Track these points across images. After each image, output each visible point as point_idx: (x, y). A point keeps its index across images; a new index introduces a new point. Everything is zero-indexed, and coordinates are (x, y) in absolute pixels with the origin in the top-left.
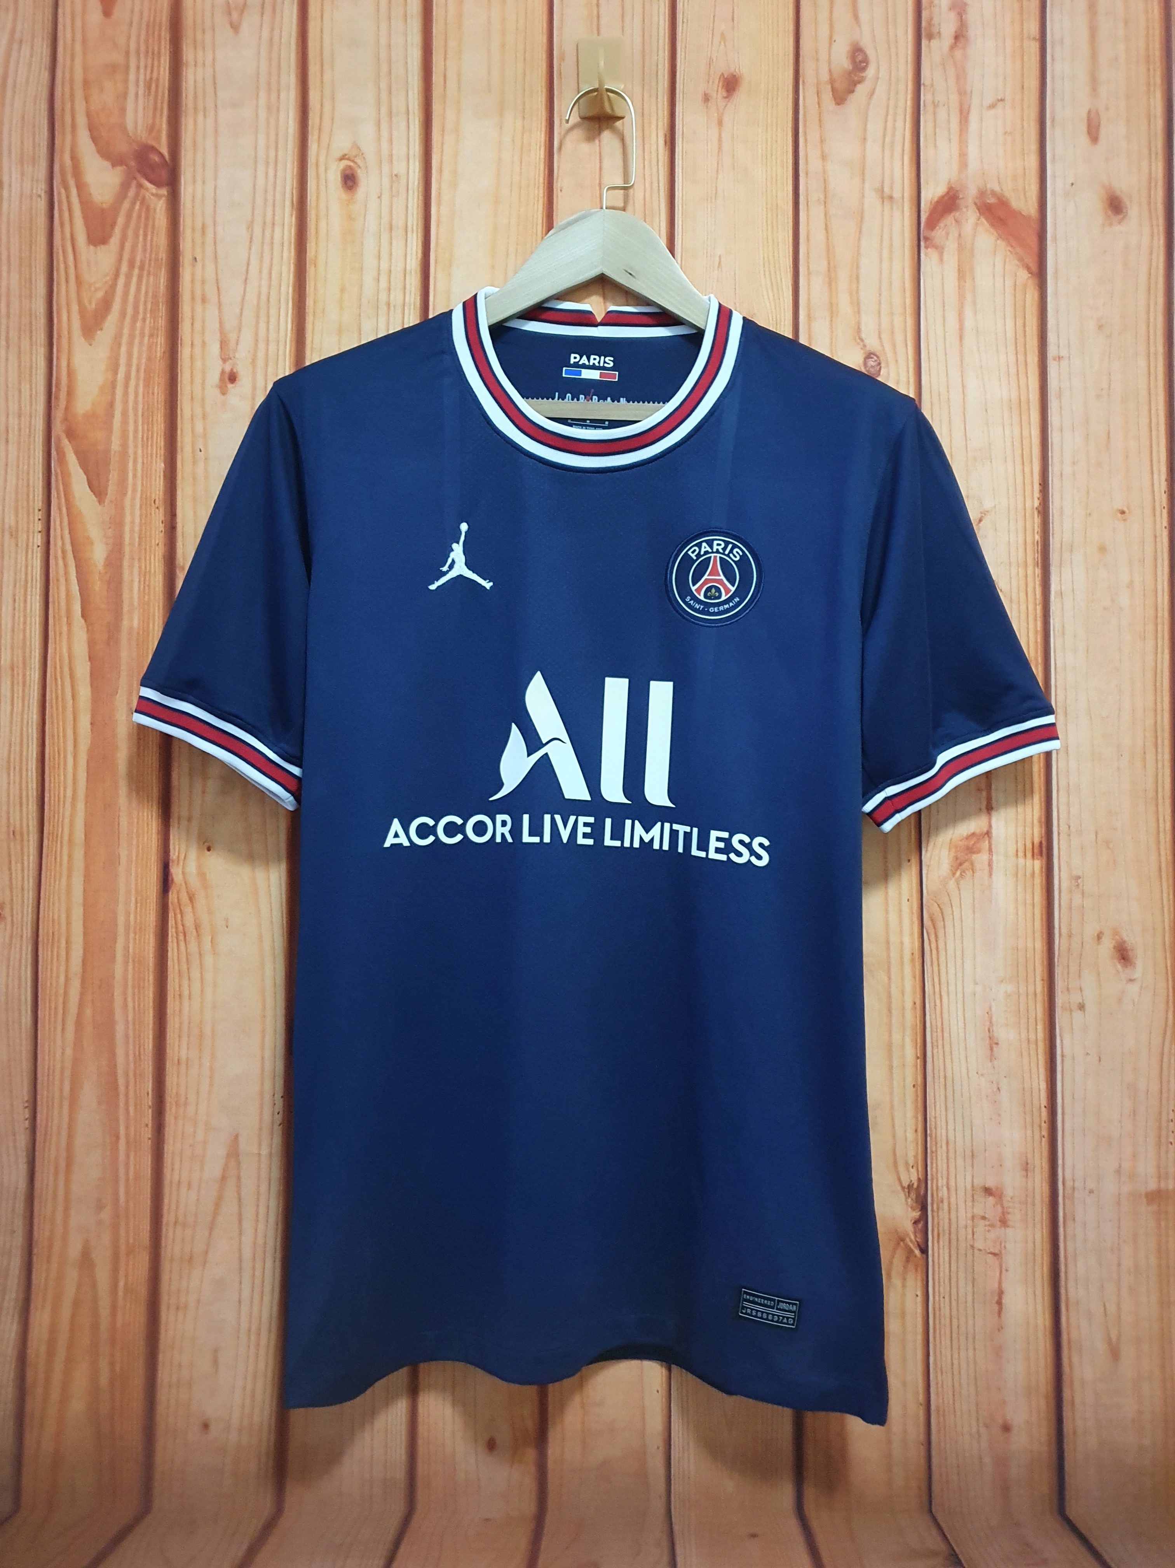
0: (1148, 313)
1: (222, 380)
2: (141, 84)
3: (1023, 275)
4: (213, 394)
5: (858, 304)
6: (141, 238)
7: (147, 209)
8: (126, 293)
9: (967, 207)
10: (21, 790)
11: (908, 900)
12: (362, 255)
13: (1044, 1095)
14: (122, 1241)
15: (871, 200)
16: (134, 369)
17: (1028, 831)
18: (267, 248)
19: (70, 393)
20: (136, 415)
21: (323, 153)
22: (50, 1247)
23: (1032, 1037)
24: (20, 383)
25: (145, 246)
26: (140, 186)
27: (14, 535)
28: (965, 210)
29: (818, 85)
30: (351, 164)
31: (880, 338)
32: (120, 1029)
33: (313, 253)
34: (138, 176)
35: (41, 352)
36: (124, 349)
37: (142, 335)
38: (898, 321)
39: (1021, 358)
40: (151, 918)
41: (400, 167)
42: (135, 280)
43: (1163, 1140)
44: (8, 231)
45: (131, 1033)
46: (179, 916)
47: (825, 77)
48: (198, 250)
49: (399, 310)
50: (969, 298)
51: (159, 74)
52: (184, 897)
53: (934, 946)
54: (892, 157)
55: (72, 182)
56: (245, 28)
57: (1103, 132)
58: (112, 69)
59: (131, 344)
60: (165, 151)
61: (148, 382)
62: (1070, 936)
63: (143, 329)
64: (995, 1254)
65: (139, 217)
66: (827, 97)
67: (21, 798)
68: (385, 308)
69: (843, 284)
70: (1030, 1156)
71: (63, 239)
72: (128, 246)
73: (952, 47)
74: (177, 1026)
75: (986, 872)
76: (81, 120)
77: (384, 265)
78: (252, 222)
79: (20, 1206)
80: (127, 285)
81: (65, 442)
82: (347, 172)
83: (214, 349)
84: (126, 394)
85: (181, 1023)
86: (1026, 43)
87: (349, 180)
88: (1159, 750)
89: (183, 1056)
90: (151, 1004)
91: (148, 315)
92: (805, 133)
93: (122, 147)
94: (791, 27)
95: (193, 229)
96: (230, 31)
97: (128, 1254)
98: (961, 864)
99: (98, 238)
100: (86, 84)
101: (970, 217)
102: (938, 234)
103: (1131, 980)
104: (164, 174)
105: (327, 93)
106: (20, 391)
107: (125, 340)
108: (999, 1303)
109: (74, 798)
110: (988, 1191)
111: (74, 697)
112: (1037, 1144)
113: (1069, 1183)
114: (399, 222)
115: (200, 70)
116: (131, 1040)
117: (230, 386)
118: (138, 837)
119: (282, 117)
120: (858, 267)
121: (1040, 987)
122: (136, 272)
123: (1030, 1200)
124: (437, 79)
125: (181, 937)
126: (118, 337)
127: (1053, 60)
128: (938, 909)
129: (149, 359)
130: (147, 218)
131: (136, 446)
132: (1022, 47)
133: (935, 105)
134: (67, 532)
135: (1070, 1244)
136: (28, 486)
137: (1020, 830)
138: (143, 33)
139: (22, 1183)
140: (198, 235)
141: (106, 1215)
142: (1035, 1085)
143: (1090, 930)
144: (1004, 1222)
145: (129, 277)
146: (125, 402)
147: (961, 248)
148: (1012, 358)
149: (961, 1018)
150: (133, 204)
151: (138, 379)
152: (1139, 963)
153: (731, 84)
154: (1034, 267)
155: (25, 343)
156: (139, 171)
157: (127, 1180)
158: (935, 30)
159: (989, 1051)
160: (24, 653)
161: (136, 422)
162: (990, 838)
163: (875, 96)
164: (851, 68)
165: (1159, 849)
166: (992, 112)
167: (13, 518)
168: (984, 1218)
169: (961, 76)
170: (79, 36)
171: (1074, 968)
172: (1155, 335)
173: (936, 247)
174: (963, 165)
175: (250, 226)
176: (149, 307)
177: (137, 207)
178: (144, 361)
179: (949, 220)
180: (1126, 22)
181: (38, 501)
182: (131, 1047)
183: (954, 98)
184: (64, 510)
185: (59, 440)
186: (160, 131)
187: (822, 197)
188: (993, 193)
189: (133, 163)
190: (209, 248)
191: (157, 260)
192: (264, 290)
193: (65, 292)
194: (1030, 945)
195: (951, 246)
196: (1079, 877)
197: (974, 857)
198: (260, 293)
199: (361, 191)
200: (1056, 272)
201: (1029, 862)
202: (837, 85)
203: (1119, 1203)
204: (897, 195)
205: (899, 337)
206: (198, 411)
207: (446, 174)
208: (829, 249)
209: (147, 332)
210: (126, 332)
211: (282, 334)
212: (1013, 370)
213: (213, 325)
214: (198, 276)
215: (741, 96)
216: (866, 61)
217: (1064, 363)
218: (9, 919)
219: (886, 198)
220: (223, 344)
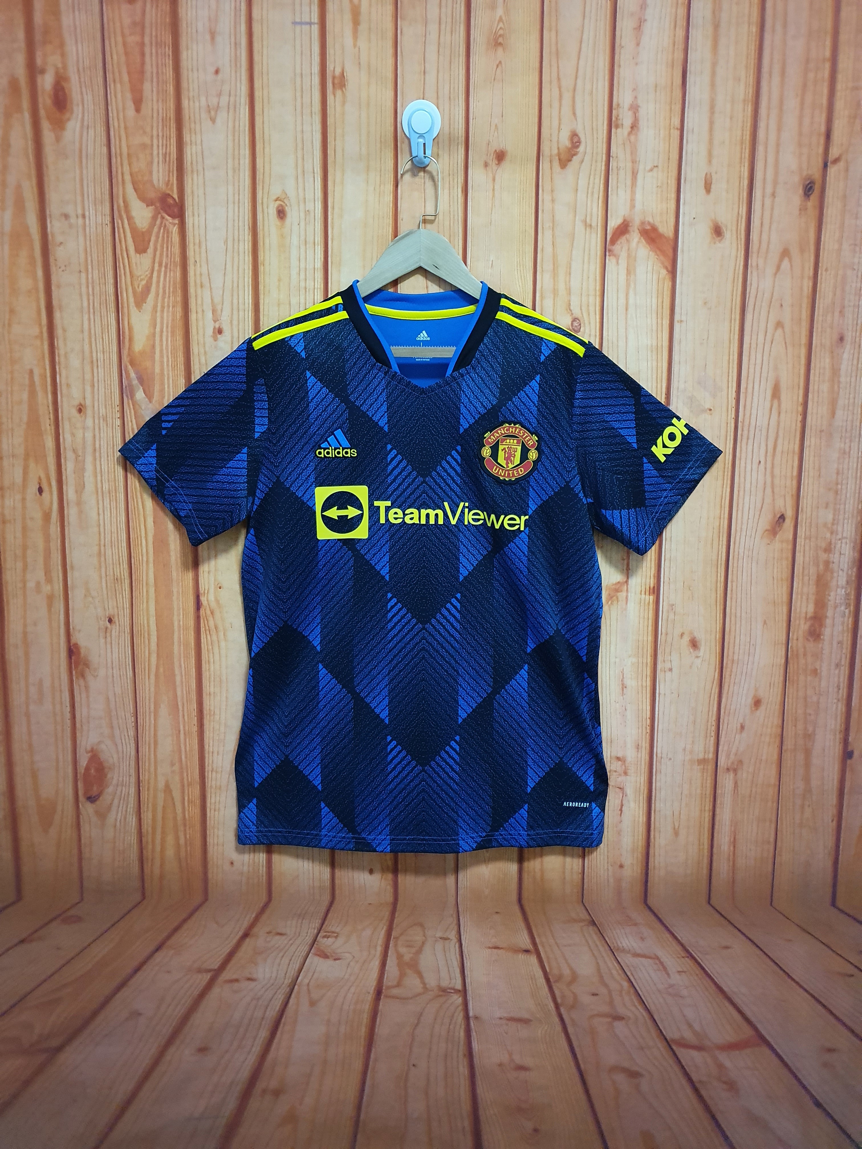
0: (732, 295)
1: (214, 332)
2: (161, 156)
3: (664, 272)
4: (209, 340)
5: (570, 289)
6: (165, 249)
7: (168, 232)
8: (158, 282)
9: (633, 231)
10: (119, 557)
12: (290, 259)
13: (649, 713)
14: (185, 780)
15: (580, 227)
16: (165, 326)
17: (648, 581)
18: (236, 254)
19: (131, 340)
20: (167, 352)
21: (265, 196)
22: (149, 783)
23: (644, 684)
24: (102, 334)
25: (167, 254)
26: (163, 218)
27: (105, 419)
28: (632, 233)
29: (551, 156)
30: (282, 203)
31: (581, 309)
32: (178, 679)
33: (262, 258)
34: (162, 211)
35: (113, 316)
36: (158, 314)
37: (169, 306)
38: (591, 300)
39: (660, 321)
40: (191, 623)
41: (310, 206)
42: (162, 273)
43: (708, 735)
44: (91, 246)
45: (184, 680)
46: (206, 622)
47: (555, 151)
48: (197, 256)
49: (311, 292)
50: (632, 285)
51: (170, 149)
52: (208, 612)
54: (592, 201)
55: (125, 216)
56: (219, 120)
57: (713, 186)
58: (144, 146)
59: (162, 311)
60: (176, 196)
61: (173, 333)
62: (667, 634)
63: (168, 303)
64: (620, 788)
65: (163, 237)
66: (556, 164)
67: (119, 561)
68: (304, 291)
69: (561, 277)
70: (640, 742)
71: (121, 250)
72: (158, 253)
73: (630, 134)
74: (208, 676)
75: (624, 602)
76: (128, 178)
77: (302, 265)
78: (227, 239)
79: (133, 763)
80: (159, 277)
81: (130, 367)
82: (280, 208)
83: (209, 315)
84: (161, 340)
85: (210, 675)
86: (672, 131)
87: (281, 213)
88: (721, 539)
89: (212, 690)
90: (194, 666)
91: (171, 295)
92: (543, 186)
93: (152, 195)
94: (536, 120)
95: (194, 244)
96: (210, 123)
97: (188, 786)
98: (612, 597)
99: (141, 250)
100: (129, 155)
101: (635, 237)
102: (616, 248)
103: (697, 657)
104: (176, 210)
105: (267, 159)
106: (103, 338)
107: (159, 308)
108: (621, 810)
109: (147, 561)
110: (618, 759)
111: (143, 508)
112: (644, 737)
113: (659, 755)
114: (310, 239)
115: (194, 147)
116: (184, 684)
117: (219, 336)
118: (182, 581)
119: (241, 175)
120: (570, 268)
121: (649, 660)
122: (163, 269)
123: (639, 763)
124: (330, 152)
125: (208, 633)
126: (155, 307)
127: (687, 142)
129: (173, 320)
130: (168, 237)
131: (168, 371)
132: (670, 133)
133: (618, 169)
134: (133, 417)
135: (658, 784)
136: (111, 392)
137: (644, 580)
138: (160, 124)
139: (133, 753)
140: (197, 247)
141: (176, 768)
142: (644, 708)
143: (677, 632)
144: (626, 773)
145: (159, 272)
146: (161, 345)
147: (629, 256)
148: (654, 322)
149: (608, 675)
150: (160, 229)
151: (167, 332)
152: (702, 649)
153: (500, 156)
154: (670, 268)
155: (104, 310)
156: (162, 209)
157: (186, 751)
158: (620, 122)
159: (621, 691)
160: (115, 484)
161: (168, 357)
162: (627, 585)
163: (583, 164)
164: (570, 146)
165: (717, 591)
166: (650, 174)
167: (104, 410)
168: (616, 771)
169: (634, 152)
170: (122, 125)
171: (668, 650)
172: (735, 308)
173: (615, 256)
174: (633, 206)
175: (226, 242)
176: (171, 289)
177: (162, 231)
178: (170, 322)
179: (623, 239)
180: (731, 118)
181: (117, 401)
182: (184, 687)
183: (629, 165)
184: (132, 407)
185: (126, 366)
186: (172, 185)
187: (551, 225)
188: (649, 223)
189: (158, 205)
190: (204, 255)
191: (174, 262)
192: (235, 280)
193: (124, 281)
194: (645, 639)
195: (623, 255)
196: (673, 605)
197: (619, 594)
198: (233, 282)
199: (288, 220)
200: (682, 271)
201: (647, 597)
202: (562, 157)
203: (684, 764)
204: (594, 224)
205: (592, 309)
206: (202, 351)
207: (336, 210)
208: (554, 256)
209: (171, 305)
210: (159, 305)
211: (247, 305)
212: (654, 328)
213: (207, 300)
214: (198, 273)
215: (506, 164)
216: (579, 142)
217: (684, 324)
218: (117, 624)
219: (588, 226)
220: (214, 311)
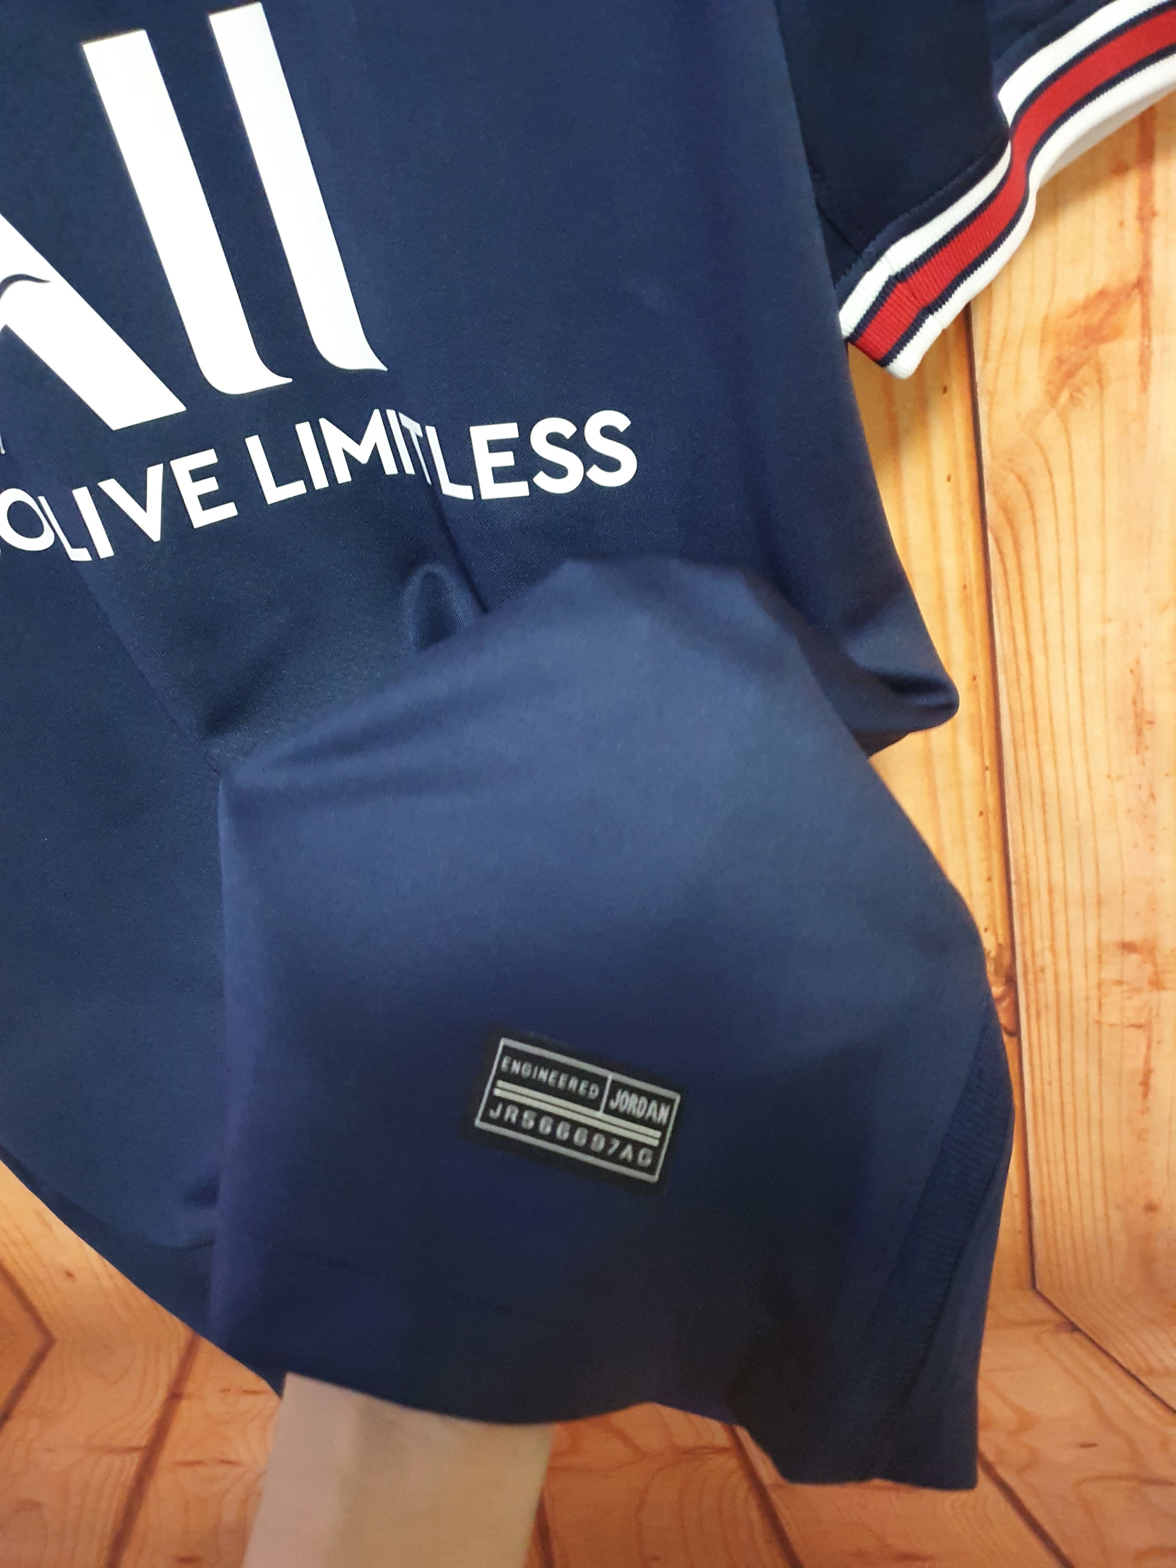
11: (949, 479)
53: (1011, 563)
128: (1019, 487)
